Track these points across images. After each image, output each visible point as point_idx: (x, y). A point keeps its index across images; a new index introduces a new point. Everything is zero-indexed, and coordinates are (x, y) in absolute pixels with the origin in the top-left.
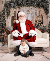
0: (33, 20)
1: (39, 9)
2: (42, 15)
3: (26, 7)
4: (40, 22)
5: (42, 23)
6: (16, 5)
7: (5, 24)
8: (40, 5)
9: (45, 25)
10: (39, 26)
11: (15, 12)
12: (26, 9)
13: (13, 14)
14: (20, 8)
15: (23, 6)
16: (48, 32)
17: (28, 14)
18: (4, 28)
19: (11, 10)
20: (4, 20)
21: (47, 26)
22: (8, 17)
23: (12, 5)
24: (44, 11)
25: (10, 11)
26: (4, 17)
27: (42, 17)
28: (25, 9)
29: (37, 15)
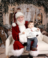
0: (32, 18)
1: (39, 7)
2: (42, 14)
3: (26, 4)
4: (39, 21)
5: (41, 22)
6: (15, 1)
7: (3, 21)
8: (40, 3)
9: (44, 24)
10: (38, 25)
11: (14, 8)
12: (26, 6)
15: (23, 3)
16: (46, 31)
17: (27, 12)
18: (1, 25)
19: (9, 6)
20: (1, 17)
21: (46, 25)
22: (5, 13)
23: (10, 1)
24: (44, 10)
25: (8, 8)
27: (42, 16)
29: (37, 14)
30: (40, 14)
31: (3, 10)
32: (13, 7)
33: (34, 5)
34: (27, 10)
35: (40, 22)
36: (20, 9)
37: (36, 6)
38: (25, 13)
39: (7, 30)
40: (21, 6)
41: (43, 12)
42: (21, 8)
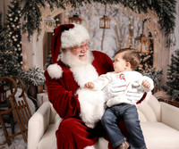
1: (142, 13)
2: (150, 36)
3: (100, 4)
4: (143, 57)
9: (158, 69)
11: (58, 16)
12: (98, 11)
13: (50, 24)
14: (77, 4)
16: (166, 90)
17: (104, 28)
18: (16, 73)
19: (42, 9)
20: (15, 44)
21: (165, 72)
22: (31, 33)
25: (39, 15)
26: (17, 32)
27: (151, 41)
28: (94, 11)
29: (135, 35)
30: (147, 35)
31: (21, 21)
32: (57, 11)
33: (125, 6)
34: (103, 21)
35: (147, 61)
36: (80, 20)
37: (131, 10)
38: (94, 33)
39: (36, 87)
40: (81, 8)
41: (156, 28)
42: (82, 16)
